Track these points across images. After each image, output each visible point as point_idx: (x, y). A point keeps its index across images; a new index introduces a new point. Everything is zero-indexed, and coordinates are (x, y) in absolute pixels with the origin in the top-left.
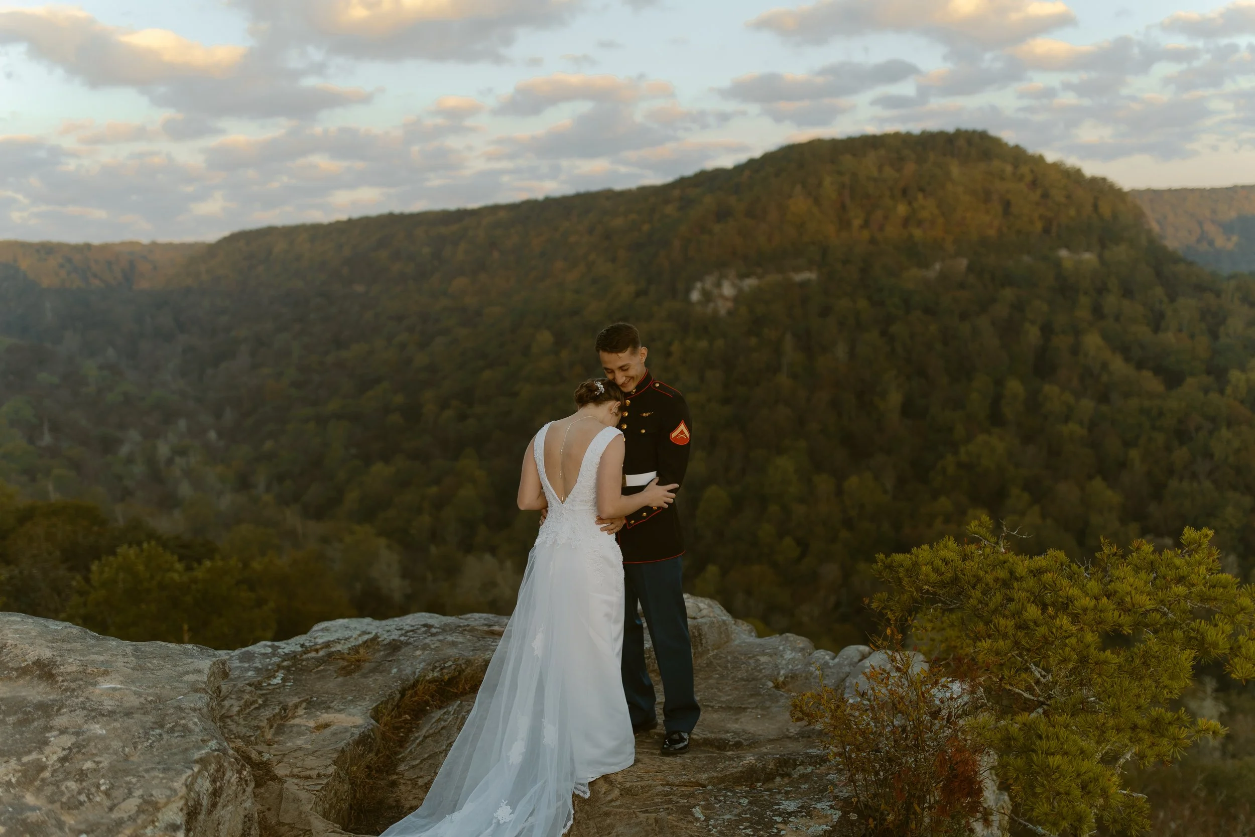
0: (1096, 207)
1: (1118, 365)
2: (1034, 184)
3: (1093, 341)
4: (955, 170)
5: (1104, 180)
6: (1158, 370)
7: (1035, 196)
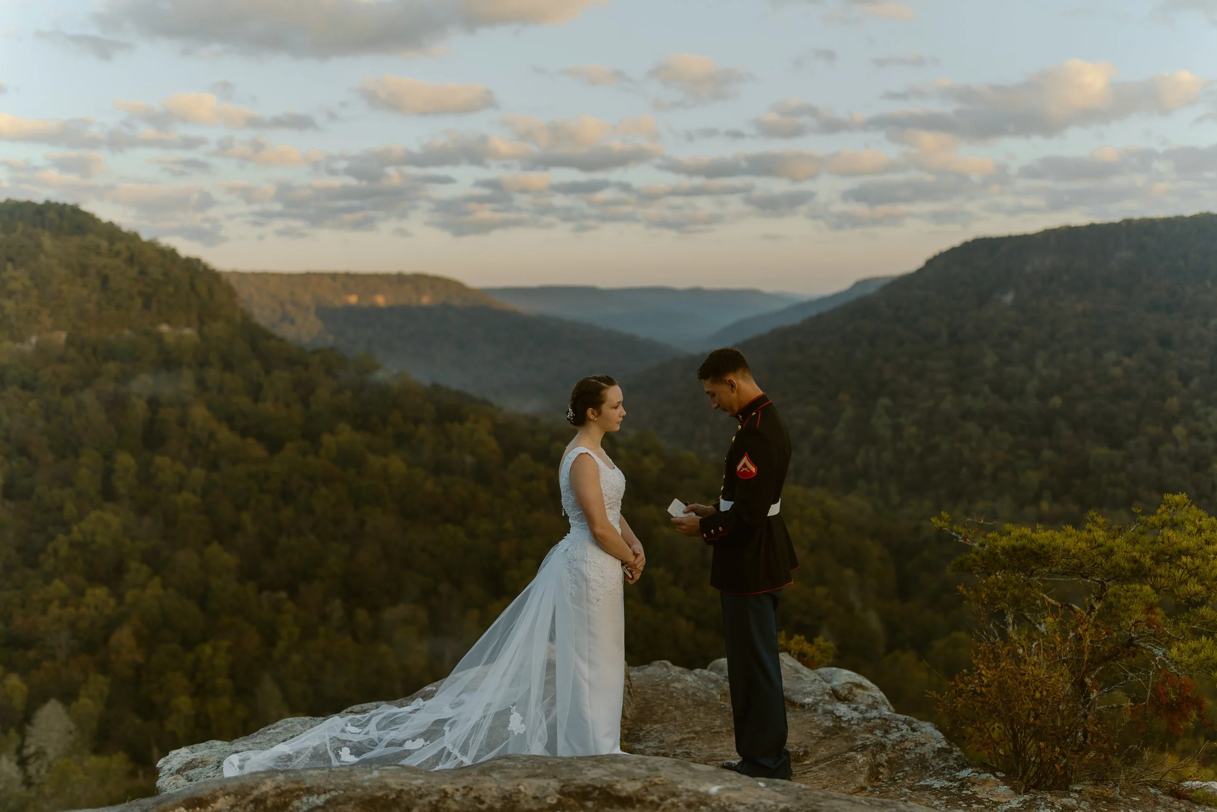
0: (193, 286)
1: (225, 434)
2: (131, 260)
3: (199, 413)
4: (47, 241)
5: (198, 261)
6: (261, 437)
7: (133, 272)
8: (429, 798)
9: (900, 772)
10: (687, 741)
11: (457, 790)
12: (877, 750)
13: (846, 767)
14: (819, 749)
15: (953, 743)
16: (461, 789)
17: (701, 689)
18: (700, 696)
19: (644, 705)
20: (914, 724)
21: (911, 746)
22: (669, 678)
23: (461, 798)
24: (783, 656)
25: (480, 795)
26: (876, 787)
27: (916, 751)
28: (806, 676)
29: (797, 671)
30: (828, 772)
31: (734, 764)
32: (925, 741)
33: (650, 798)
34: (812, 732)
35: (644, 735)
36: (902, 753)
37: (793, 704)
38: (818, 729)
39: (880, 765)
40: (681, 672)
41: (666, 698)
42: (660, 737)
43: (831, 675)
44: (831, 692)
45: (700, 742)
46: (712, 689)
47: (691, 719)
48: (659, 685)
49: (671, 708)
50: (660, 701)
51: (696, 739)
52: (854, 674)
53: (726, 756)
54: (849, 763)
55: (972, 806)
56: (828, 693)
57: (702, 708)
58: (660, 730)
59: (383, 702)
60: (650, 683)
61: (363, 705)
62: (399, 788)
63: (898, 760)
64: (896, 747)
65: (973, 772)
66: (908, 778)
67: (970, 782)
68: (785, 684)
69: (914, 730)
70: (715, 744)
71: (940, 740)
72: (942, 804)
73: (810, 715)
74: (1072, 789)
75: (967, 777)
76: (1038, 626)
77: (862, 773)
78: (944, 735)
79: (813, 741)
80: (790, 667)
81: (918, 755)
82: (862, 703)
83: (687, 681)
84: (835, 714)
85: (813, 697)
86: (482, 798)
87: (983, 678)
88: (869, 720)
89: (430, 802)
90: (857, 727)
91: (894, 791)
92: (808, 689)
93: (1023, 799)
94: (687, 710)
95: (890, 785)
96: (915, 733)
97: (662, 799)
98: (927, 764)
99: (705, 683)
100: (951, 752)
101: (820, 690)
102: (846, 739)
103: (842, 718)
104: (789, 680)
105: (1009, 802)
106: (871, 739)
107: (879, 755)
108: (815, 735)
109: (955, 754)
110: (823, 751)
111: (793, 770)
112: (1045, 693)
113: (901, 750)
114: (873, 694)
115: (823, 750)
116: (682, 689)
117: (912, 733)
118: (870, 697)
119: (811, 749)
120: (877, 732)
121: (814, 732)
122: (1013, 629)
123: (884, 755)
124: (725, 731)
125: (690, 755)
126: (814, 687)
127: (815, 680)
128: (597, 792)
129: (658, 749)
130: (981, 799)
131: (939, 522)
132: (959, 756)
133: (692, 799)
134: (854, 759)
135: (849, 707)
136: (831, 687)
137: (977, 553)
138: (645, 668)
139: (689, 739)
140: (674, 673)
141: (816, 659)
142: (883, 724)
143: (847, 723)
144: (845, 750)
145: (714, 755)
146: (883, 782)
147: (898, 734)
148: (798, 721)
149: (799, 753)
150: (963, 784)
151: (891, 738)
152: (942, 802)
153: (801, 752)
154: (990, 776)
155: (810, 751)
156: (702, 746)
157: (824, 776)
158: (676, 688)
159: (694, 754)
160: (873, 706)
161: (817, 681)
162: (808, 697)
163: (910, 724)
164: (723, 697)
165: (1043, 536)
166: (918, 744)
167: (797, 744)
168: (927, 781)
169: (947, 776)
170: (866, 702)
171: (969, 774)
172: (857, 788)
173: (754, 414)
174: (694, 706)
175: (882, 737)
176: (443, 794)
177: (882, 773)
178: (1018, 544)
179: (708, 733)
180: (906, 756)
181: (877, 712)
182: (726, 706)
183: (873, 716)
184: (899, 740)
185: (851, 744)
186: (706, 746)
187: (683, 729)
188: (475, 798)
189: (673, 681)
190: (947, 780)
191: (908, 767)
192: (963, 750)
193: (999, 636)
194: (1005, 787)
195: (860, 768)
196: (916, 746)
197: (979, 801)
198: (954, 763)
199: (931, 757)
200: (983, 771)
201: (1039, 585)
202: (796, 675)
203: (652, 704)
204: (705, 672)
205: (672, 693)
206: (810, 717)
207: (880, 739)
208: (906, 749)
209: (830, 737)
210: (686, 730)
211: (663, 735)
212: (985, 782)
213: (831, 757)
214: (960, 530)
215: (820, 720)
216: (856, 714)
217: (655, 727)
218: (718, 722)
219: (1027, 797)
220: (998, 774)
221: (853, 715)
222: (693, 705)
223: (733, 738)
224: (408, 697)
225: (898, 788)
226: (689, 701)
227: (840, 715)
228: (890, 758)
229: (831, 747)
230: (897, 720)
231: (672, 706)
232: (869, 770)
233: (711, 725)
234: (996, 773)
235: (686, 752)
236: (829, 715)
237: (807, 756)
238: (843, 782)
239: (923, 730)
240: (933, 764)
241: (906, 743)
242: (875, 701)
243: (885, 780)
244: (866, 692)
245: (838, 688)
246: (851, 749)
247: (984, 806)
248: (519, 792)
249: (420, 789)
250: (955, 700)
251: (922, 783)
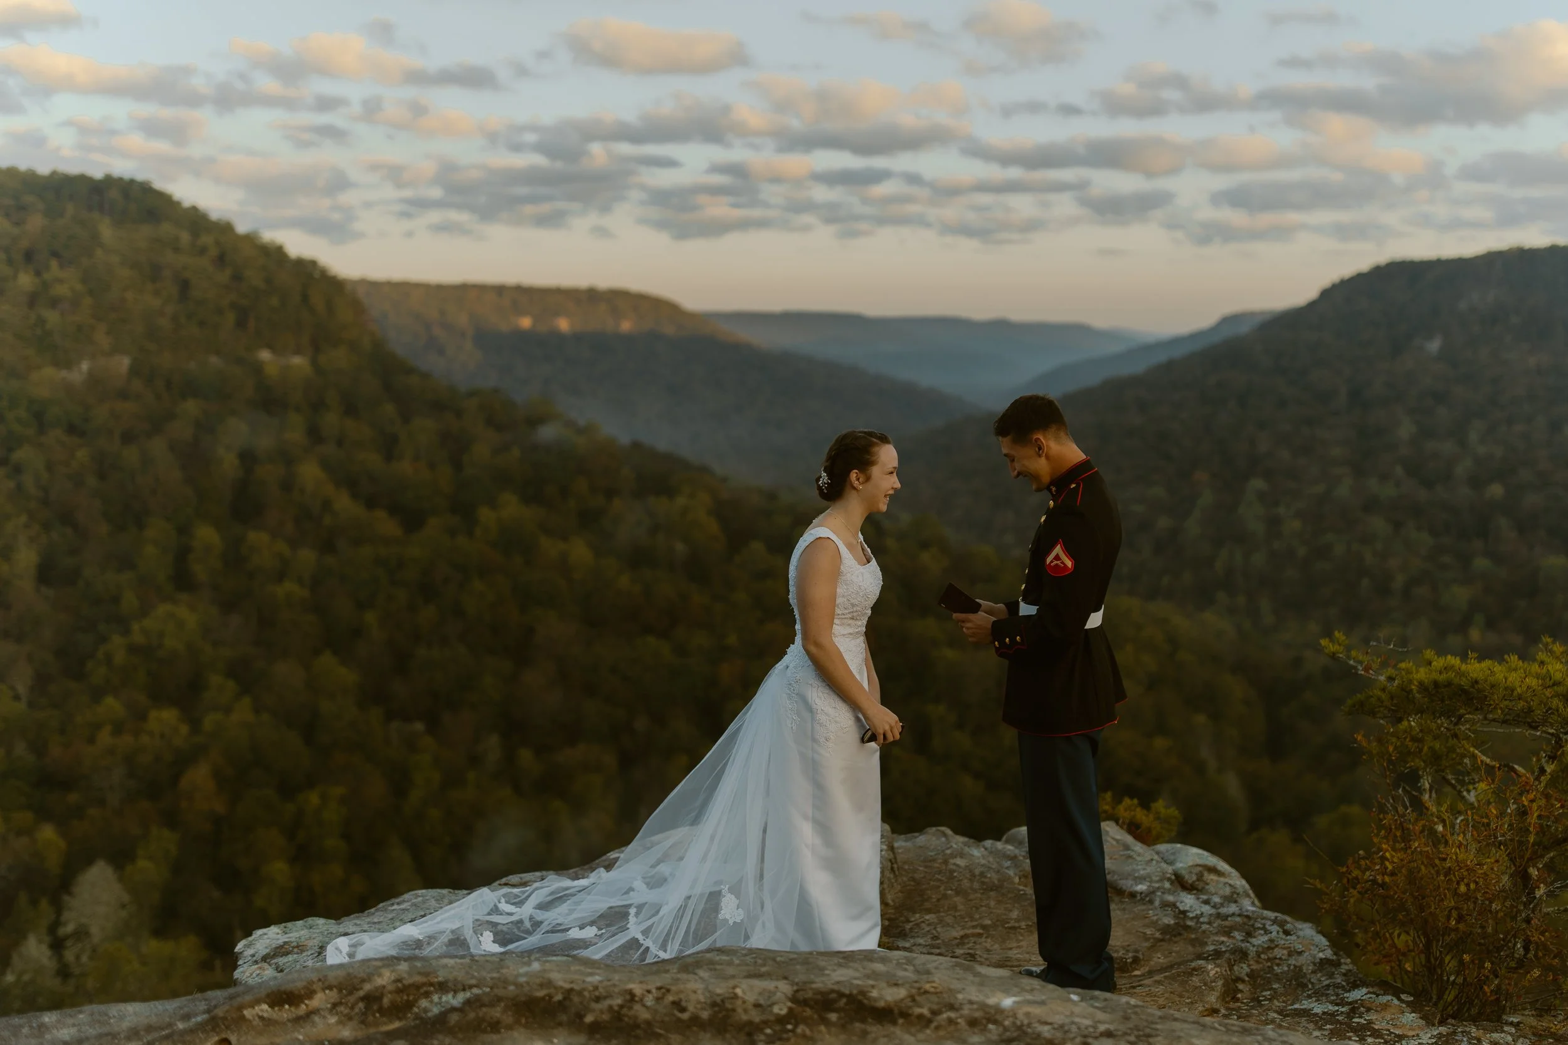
0: (305, 298)
1: (345, 504)
2: (221, 260)
3: (310, 472)
5: (313, 263)
6: (394, 509)
7: (224, 276)
8: (608, 1002)
9: (1266, 990)
10: (971, 938)
11: (649, 992)
12: (1236, 959)
13: (1191, 980)
14: (1154, 955)
15: (1341, 953)
16: (654, 991)
17: (991, 868)
18: (990, 878)
19: (913, 888)
20: (1288, 925)
21: (1282, 955)
22: (948, 852)
23: (653, 1002)
24: (1107, 825)
25: (681, 1000)
26: (1233, 1009)
27: (1290, 962)
28: (1139, 855)
29: (1127, 847)
30: (1166, 987)
31: (1036, 972)
32: (1303, 949)
33: (918, 1011)
34: (1145, 931)
35: (911, 929)
36: (1269, 964)
37: (1120, 892)
38: (1154, 928)
39: (1239, 979)
40: (965, 844)
41: (943, 879)
42: (934, 932)
43: (1174, 854)
44: (1173, 877)
45: (989, 940)
46: (1007, 868)
47: (977, 908)
48: (934, 860)
49: (950, 892)
50: (935, 883)
51: (985, 936)
52: (1206, 853)
53: (1025, 961)
54: (1196, 975)
55: (1366, 1040)
56: (1169, 879)
57: (992, 894)
58: (933, 923)
59: (551, 872)
60: (922, 858)
61: (523, 875)
62: (567, 986)
63: (1265, 973)
64: (1263, 956)
65: (1369, 993)
66: (1277, 999)
67: (1364, 1007)
68: (1108, 863)
69: (1287, 933)
70: (1009, 943)
71: (1323, 949)
72: (1325, 1035)
73: (1143, 907)
74: (1506, 1021)
75: (1360, 1000)
76: (1465, 793)
77: (1214, 990)
78: (1329, 941)
79: (1147, 944)
80: (1117, 841)
81: (1292, 967)
82: (1216, 894)
83: (973, 856)
84: (1178, 908)
85: (1148, 884)
86: (684, 1004)
87: (1387, 863)
88: (1225, 917)
89: (611, 1007)
90: (1208, 926)
91: (1257, 1016)
92: (1142, 872)
93: (1437, 1032)
94: (972, 897)
95: (1253, 1008)
96: (1288, 937)
97: (935, 1013)
98: (1305, 981)
99: (998, 860)
100: (1337, 964)
101: (1157, 874)
102: (1193, 943)
103: (1188, 914)
104: (1115, 859)
105: (1418, 1035)
106: (1228, 944)
107: (1238, 966)
108: (1151, 936)
109: (1344, 968)
110: (1159, 958)
111: (1117, 983)
112: (1472, 886)
113: (1269, 960)
114: (1230, 882)
115: (1160, 956)
116: (966, 866)
117: (1284, 937)
118: (1227, 885)
119: (1143, 954)
120: (1236, 934)
121: (1149, 932)
122: (1430, 797)
123: (1244, 966)
124: (1024, 927)
125: (975, 958)
126: (1149, 870)
127: (1152, 860)
128: (844, 1000)
129: (931, 948)
130: (1378, 1030)
131: (1331, 645)
132: (1350, 971)
133: (978, 1014)
134: (1203, 969)
135: (1198, 899)
136: (1173, 870)
137: (1383, 690)
138: (916, 837)
139: (973, 935)
140: (956, 844)
141: (1154, 833)
142: (1245, 924)
143: (1195, 920)
144: (1190, 957)
145: (1008, 959)
146: (1242, 1003)
147: (1266, 938)
148: (1126, 916)
149: (1126, 959)
150: (1354, 1009)
151: (1256, 943)
152: (1324, 1033)
153: (1129, 958)
154: (1392, 1000)
155: (1141, 957)
156: (992, 946)
157: (1161, 993)
158: (958, 866)
159: (980, 956)
160: (1232, 898)
161: (1154, 862)
162: (1141, 883)
163: (1282, 924)
164: (1022, 880)
165: (1476, 669)
166: (1292, 953)
167: (1123, 948)
168: (1304, 1004)
169: (1332, 998)
170: (1221, 892)
171: (1363, 996)
172: (1206, 1010)
173: (1073, 486)
174: (981, 891)
175: (1242, 940)
176: (628, 997)
177: (1241, 991)
178: (1442, 678)
179: (1000, 928)
180: (1276, 968)
181: (1238, 907)
182: (1027, 892)
183: (1231, 912)
184: (1266, 946)
185: (1199, 949)
186: (996, 946)
187: (966, 922)
188: (674, 1003)
189: (953, 856)
190: (1332, 1003)
191: (1279, 983)
192: (1354, 963)
193: (1411, 806)
194: (1413, 1015)
195: (1212, 982)
196: (1290, 955)
197: (1376, 1034)
198: (1342, 980)
199: (1310, 971)
200: (1382, 992)
201: (1470, 736)
202: (1126, 852)
203: (924, 887)
204: (999, 845)
205: (952, 872)
206: (1143, 910)
207: (1240, 944)
208: (1276, 958)
209: (1170, 940)
210: (970, 924)
211: (938, 929)
212: (1385, 1007)
213: (1171, 967)
214: (1361, 658)
215: (1157, 915)
216: (1206, 909)
217: (927, 917)
218: (1015, 914)
219: (1443, 1030)
220: (1403, 996)
221: (1203, 910)
222: (980, 889)
223: (1035, 937)
224: (586, 867)
225: (1264, 1011)
226: (975, 883)
227: (1186, 909)
228: (1252, 970)
229: (1171, 953)
230: (1263, 918)
231: (952, 890)
232: (1224, 985)
233: (1005, 917)
234: (1401, 995)
235: (968, 954)
236: (1170, 909)
237: (1138, 965)
238: (1187, 1001)
239: (1301, 933)
240: (1312, 980)
241: (1275, 950)
242: (1235, 892)
243: (1245, 1001)
244: (1222, 879)
245: (1184, 872)
246: (1199, 957)
247: (1383, 1041)
248: (736, 996)
249: (596, 988)
250: (1346, 893)
251: (1297, 1006)
